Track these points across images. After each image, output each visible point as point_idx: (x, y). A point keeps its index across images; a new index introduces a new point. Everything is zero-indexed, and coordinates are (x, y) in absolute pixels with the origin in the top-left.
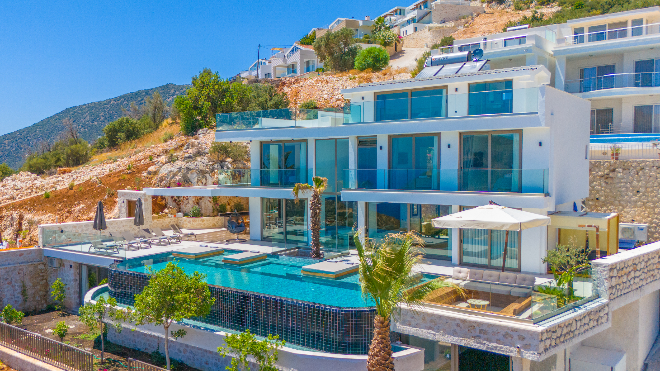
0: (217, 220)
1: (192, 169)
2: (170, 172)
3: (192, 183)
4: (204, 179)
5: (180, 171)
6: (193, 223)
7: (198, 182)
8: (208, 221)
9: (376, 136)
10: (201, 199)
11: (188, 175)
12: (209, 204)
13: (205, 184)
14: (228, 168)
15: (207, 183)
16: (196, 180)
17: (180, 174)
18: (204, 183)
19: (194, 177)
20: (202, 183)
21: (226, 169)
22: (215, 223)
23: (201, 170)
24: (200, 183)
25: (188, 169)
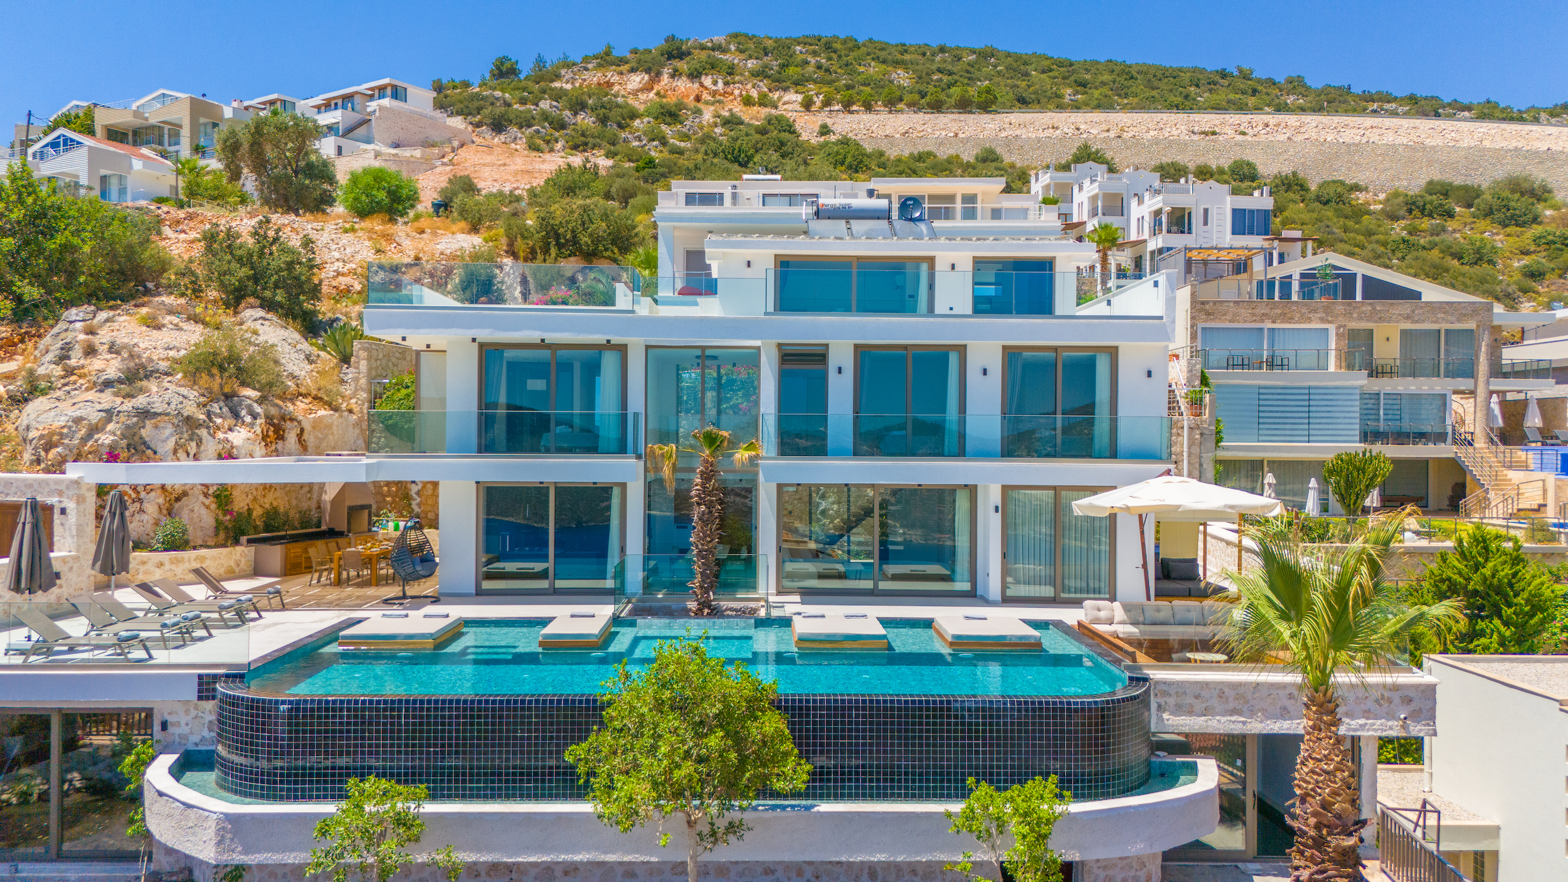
0: (238, 557)
1: (160, 414)
2: (78, 420)
3: (155, 453)
4: (193, 444)
5: (109, 420)
6: (173, 567)
7: (175, 452)
8: (214, 558)
9: (827, 345)
10: (178, 499)
11: (143, 432)
12: (204, 511)
13: (196, 457)
14: (255, 416)
15: (202, 455)
16: (171, 444)
17: (110, 427)
18: (191, 455)
19: (165, 437)
20: (188, 455)
21: (248, 419)
22: (232, 563)
23: (188, 418)
24: (181, 454)
25: (145, 414)
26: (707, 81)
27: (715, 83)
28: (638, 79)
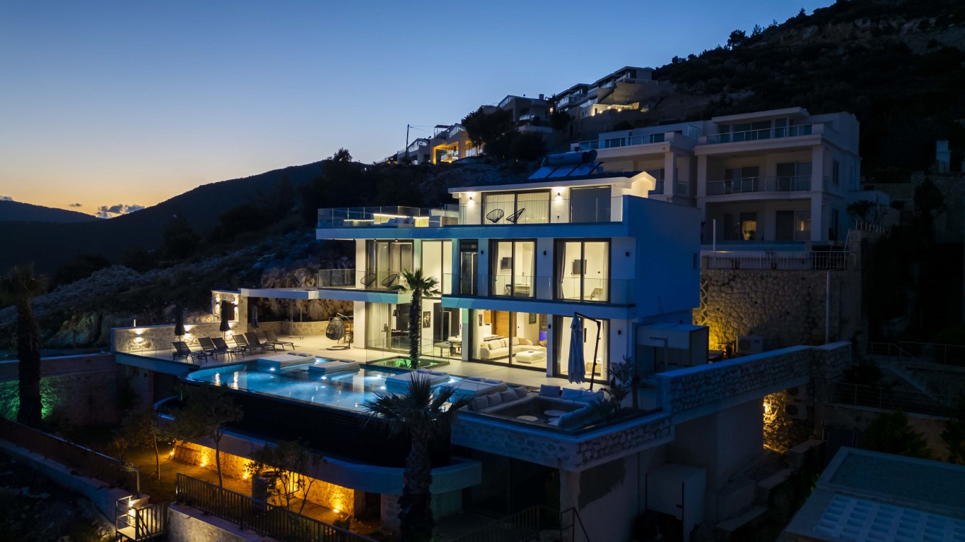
9: (477, 239)
26: (859, 23)
27: (864, 22)
28: (810, 30)
